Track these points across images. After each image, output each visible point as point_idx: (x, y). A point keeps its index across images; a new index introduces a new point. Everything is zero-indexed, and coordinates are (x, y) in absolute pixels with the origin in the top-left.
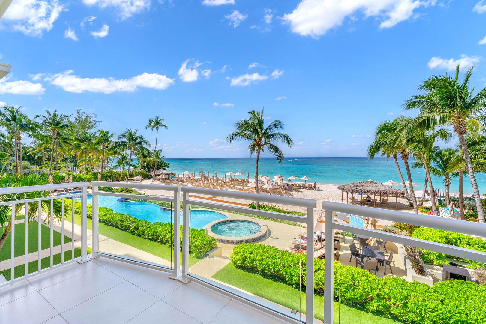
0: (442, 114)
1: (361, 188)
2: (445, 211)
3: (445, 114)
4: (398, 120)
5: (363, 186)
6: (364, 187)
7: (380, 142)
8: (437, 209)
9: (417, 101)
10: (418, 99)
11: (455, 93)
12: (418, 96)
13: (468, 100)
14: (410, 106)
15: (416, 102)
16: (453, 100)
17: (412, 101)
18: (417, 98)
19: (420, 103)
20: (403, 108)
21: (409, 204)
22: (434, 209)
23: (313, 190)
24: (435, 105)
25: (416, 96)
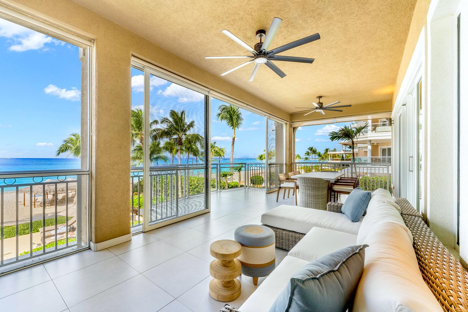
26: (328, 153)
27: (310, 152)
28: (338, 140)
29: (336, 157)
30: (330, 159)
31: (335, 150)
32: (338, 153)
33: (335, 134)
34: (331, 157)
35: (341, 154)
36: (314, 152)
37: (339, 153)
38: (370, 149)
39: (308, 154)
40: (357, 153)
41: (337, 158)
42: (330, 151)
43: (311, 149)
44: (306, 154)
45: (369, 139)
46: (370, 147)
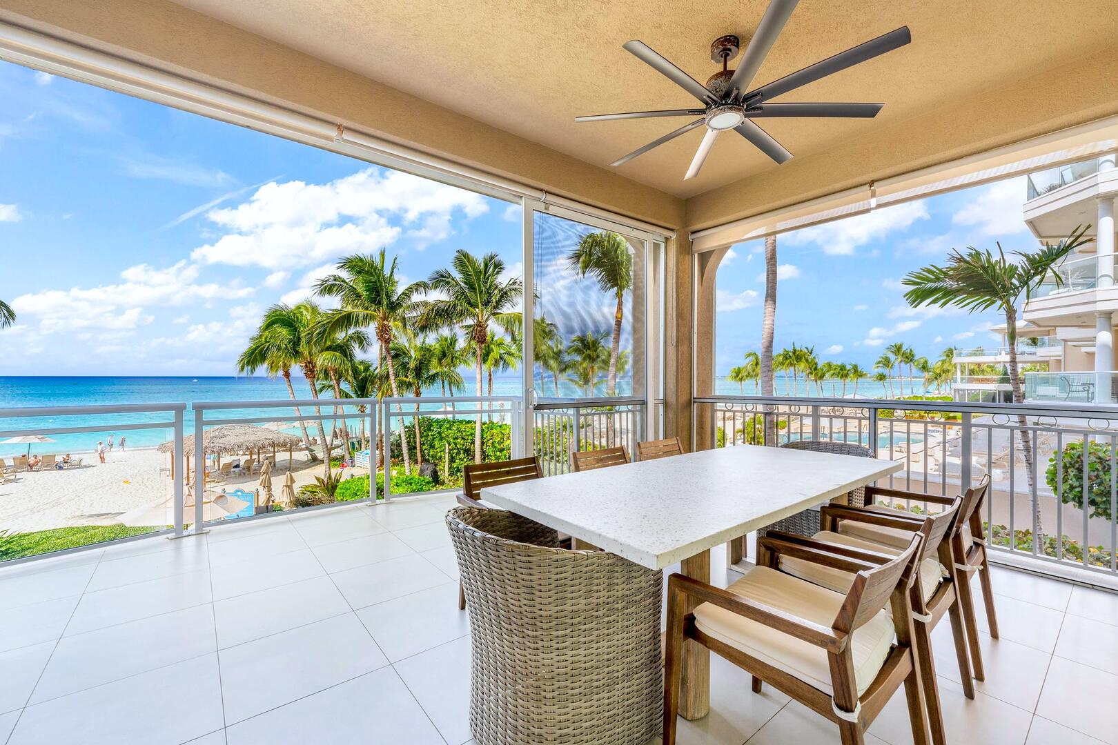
0: (366, 312)
1: (222, 441)
2: (361, 457)
3: (369, 312)
4: (302, 307)
5: (225, 436)
6: (228, 438)
7: (267, 344)
8: (352, 458)
9: (336, 285)
10: (337, 283)
11: (381, 286)
12: (337, 277)
13: (394, 298)
14: (325, 290)
15: (334, 285)
16: (379, 296)
17: (329, 283)
18: (335, 280)
19: (340, 288)
20: (315, 291)
21: (310, 457)
22: (347, 457)
23: (61, 468)
24: (358, 296)
25: (335, 276)
26: (956, 360)
27: (892, 357)
28: (945, 304)
29: (983, 371)
30: (959, 379)
31: (979, 352)
32: (991, 359)
33: (929, 280)
34: (962, 372)
35: (1000, 362)
36: (909, 358)
37: (994, 360)
38: (1106, 346)
39: (886, 362)
40: (1060, 360)
41: (988, 376)
42: (960, 355)
43: (898, 349)
44: (881, 365)
45: (1101, 307)
46: (1105, 337)
